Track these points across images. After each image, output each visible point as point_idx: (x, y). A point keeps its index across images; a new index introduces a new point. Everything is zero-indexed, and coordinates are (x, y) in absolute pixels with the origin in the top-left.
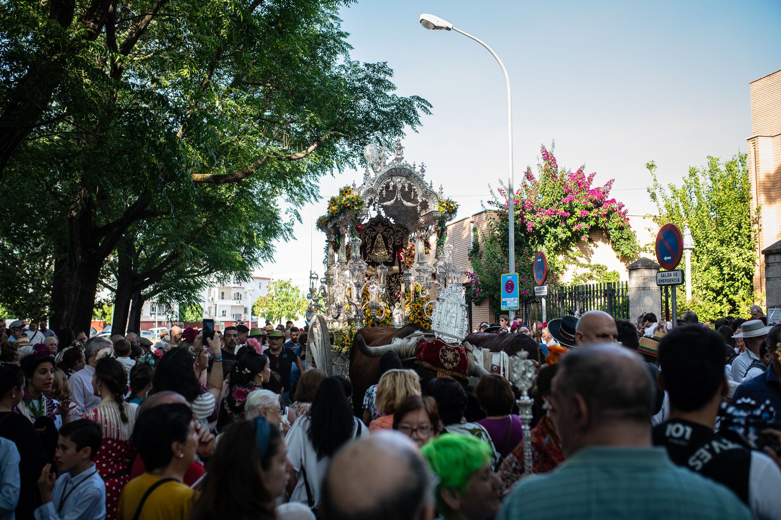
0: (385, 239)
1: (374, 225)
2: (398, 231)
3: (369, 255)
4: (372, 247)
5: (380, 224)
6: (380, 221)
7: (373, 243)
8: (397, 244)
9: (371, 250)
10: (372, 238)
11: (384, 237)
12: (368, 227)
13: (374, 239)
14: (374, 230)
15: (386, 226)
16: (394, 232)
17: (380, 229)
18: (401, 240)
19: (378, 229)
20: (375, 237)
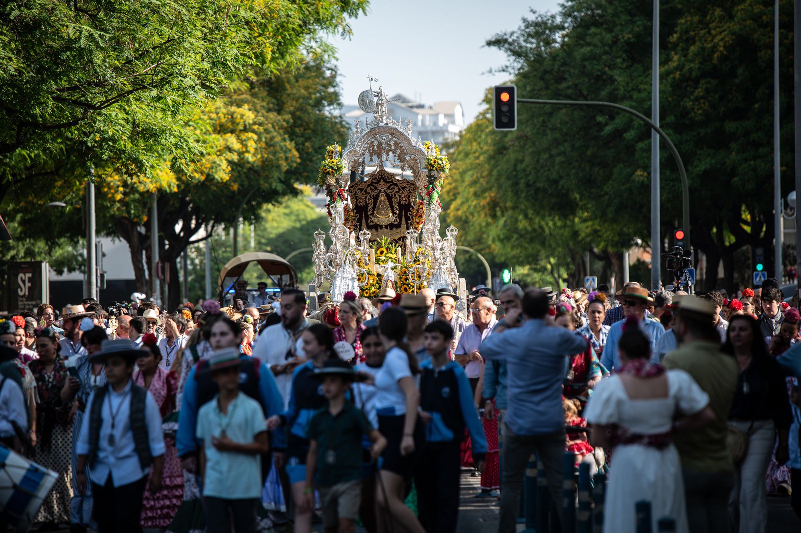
0: (389, 198)
1: (375, 183)
2: (403, 188)
3: (371, 217)
4: (374, 208)
5: (382, 181)
6: (382, 178)
7: (375, 203)
8: (403, 202)
9: (373, 211)
10: (374, 198)
11: (387, 195)
12: (369, 186)
13: (376, 198)
14: (376, 188)
15: (389, 182)
16: (399, 190)
17: (382, 187)
18: (408, 198)
19: (379, 187)
20: (378, 196)
